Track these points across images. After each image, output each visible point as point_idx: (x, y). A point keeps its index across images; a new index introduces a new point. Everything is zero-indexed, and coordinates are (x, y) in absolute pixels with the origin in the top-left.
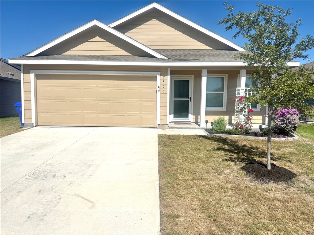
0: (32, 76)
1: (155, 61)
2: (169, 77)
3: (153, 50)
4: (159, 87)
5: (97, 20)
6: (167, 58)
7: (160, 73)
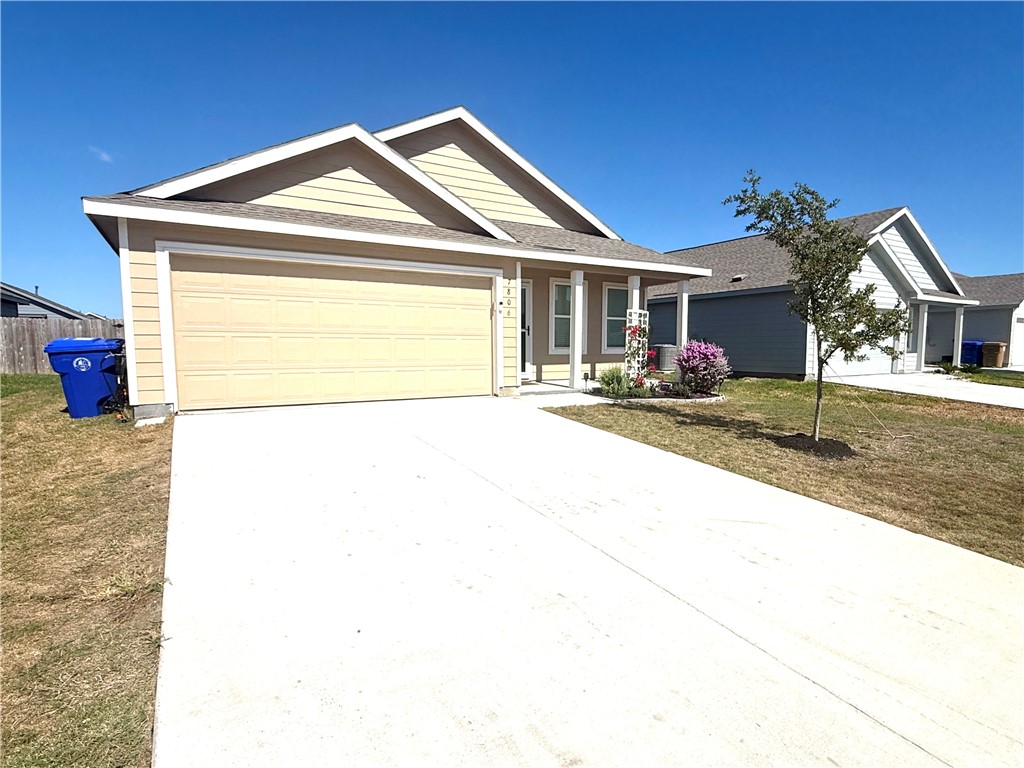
0: (162, 258)
1: (490, 244)
2: (519, 280)
3: (488, 219)
4: (501, 303)
5: (360, 125)
6: (515, 241)
7: (501, 271)
